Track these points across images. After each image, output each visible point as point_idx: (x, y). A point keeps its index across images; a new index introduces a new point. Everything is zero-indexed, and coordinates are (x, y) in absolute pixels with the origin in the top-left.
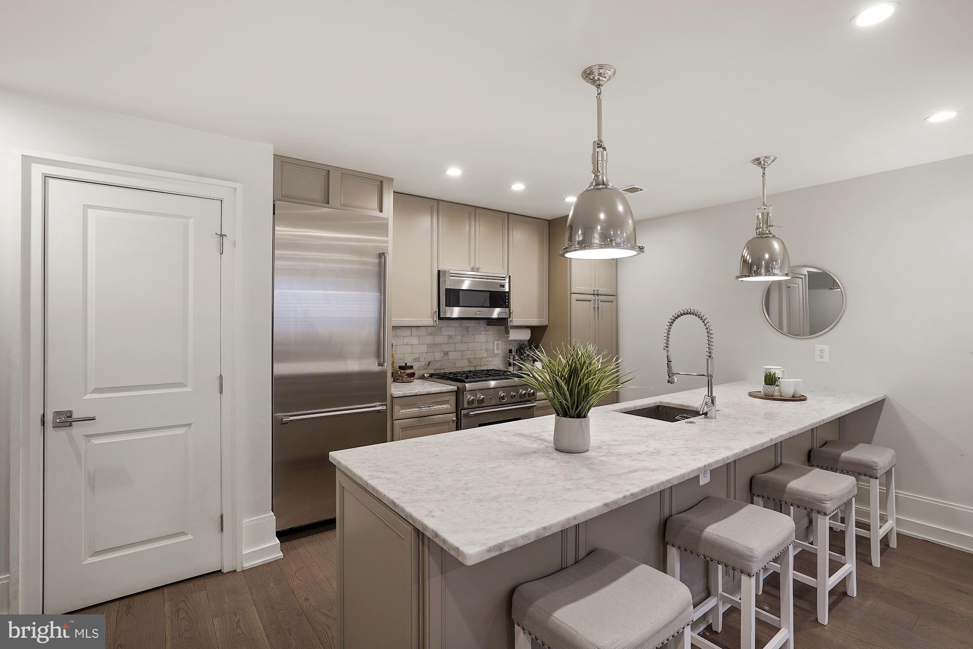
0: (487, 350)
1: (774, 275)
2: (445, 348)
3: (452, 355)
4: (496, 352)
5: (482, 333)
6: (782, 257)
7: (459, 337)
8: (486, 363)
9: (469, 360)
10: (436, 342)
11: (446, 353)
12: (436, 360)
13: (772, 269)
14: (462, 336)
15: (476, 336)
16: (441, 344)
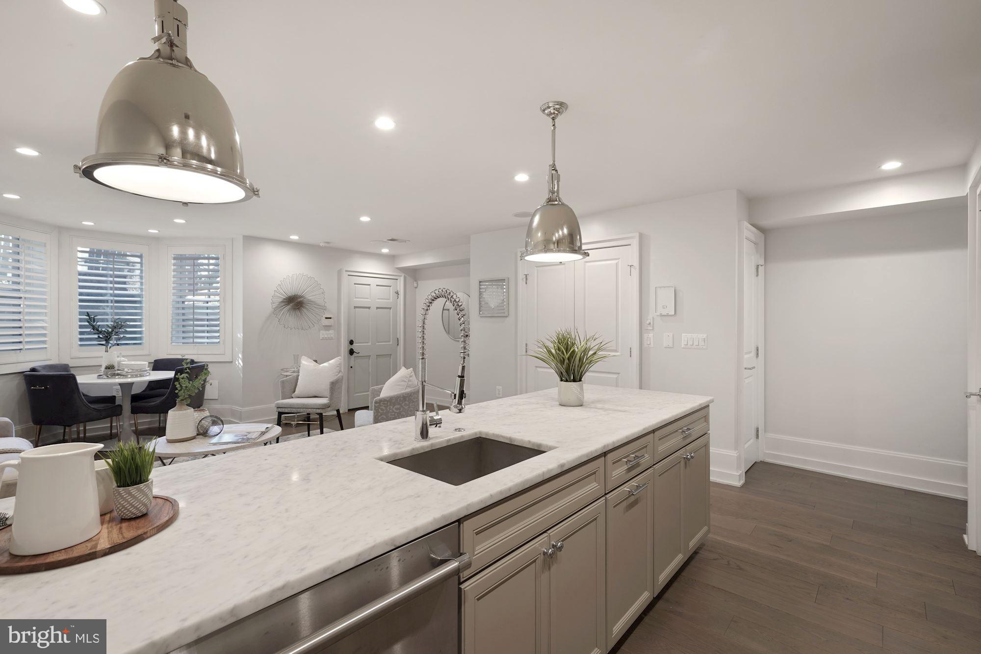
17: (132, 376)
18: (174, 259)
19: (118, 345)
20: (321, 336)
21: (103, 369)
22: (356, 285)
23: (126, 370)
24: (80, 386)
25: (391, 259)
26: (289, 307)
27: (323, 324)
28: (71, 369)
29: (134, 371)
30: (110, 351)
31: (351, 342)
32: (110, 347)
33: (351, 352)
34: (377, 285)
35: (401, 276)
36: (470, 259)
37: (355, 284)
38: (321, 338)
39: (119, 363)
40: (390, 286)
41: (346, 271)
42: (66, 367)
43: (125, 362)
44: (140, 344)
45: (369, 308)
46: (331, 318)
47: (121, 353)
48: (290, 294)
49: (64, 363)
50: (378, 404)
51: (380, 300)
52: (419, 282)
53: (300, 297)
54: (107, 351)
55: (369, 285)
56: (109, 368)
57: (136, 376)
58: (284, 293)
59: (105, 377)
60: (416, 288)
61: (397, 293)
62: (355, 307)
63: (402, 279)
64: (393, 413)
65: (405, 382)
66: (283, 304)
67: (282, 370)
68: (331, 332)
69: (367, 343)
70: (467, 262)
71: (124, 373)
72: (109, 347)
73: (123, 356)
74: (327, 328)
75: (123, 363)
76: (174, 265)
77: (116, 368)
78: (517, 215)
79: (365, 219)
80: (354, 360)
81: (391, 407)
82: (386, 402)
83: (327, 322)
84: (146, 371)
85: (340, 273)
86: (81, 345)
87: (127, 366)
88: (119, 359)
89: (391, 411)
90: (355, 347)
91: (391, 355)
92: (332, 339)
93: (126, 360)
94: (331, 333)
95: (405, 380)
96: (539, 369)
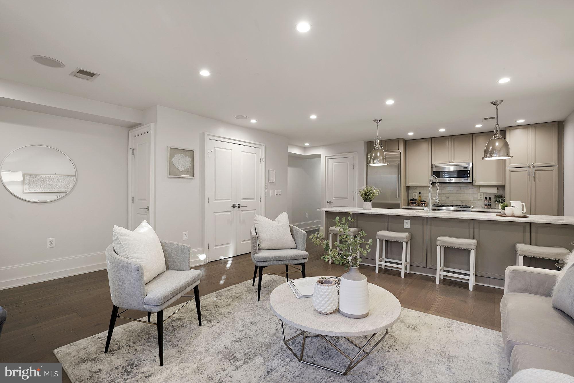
0: (473, 198)
1: (494, 157)
2: (447, 195)
3: (451, 199)
4: (479, 198)
5: (470, 189)
6: (499, 149)
7: (456, 191)
8: (473, 203)
9: (461, 201)
10: (442, 193)
11: (448, 198)
12: (442, 200)
13: (493, 154)
14: (457, 190)
15: (466, 190)
16: (445, 194)
96: (216, 214)
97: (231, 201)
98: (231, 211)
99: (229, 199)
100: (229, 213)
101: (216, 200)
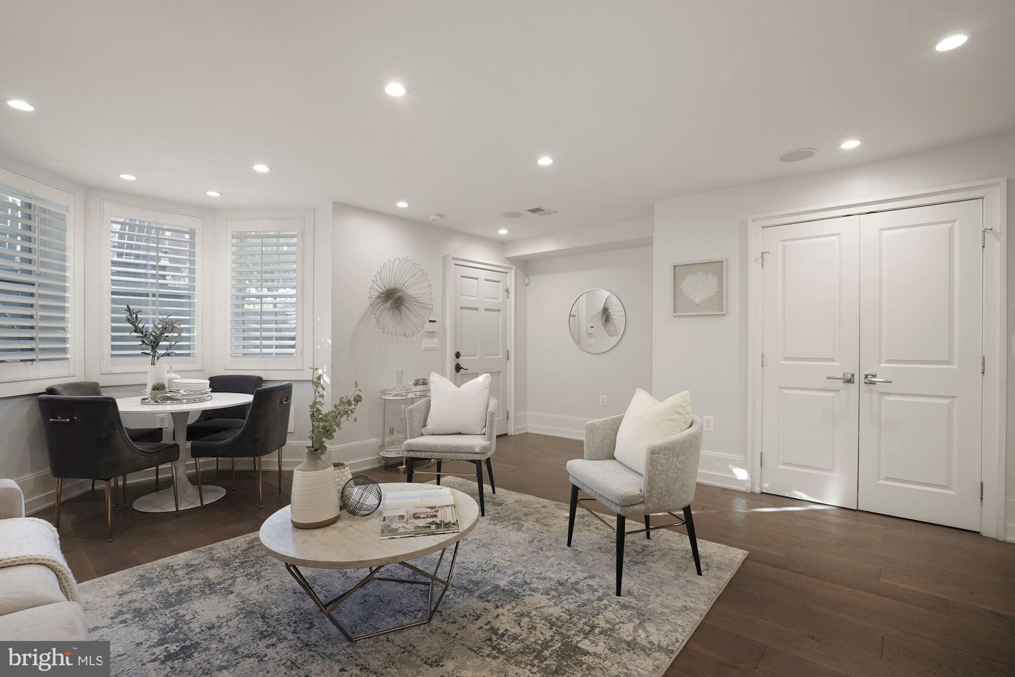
17: (189, 401)
18: (233, 237)
19: (169, 355)
20: (424, 346)
21: (149, 389)
22: (463, 279)
23: (182, 391)
24: (122, 417)
25: (501, 244)
26: (388, 305)
27: (426, 330)
28: (102, 390)
29: (192, 393)
30: (158, 363)
31: (458, 355)
32: (158, 358)
33: (458, 368)
34: (486, 280)
35: (512, 269)
36: (653, 237)
37: (462, 277)
38: (424, 349)
39: (170, 381)
40: (500, 282)
41: (453, 258)
42: (94, 387)
43: (178, 379)
44: (188, 355)
45: (477, 309)
46: (435, 321)
47: (171, 367)
48: (388, 287)
49: (93, 381)
50: (657, 455)
51: (490, 300)
52: (531, 278)
53: (400, 291)
54: (153, 364)
55: (477, 279)
56: (158, 389)
57: (195, 401)
58: (382, 286)
59: (152, 402)
60: (527, 285)
61: (507, 291)
62: (462, 308)
63: (513, 271)
64: (676, 470)
65: (680, 414)
66: (380, 300)
67: (381, 392)
68: (435, 340)
69: (475, 356)
70: (648, 242)
71: (179, 396)
72: (156, 358)
73: (174, 372)
74: (431, 334)
75: (176, 381)
76: (233, 245)
77: (167, 390)
78: (785, 158)
79: (545, 161)
80: (461, 379)
81: (675, 459)
82: (668, 452)
83: (429, 327)
84: (206, 393)
85: (445, 259)
86: (113, 356)
87: (183, 385)
88: (169, 375)
89: (673, 466)
90: (462, 361)
91: (500, 372)
92: (437, 350)
93: (179, 377)
94: (434, 343)
95: (681, 411)
96: (786, 391)
97: (837, 364)
98: (838, 391)
99: (832, 360)
100: (831, 394)
101: (786, 359)
